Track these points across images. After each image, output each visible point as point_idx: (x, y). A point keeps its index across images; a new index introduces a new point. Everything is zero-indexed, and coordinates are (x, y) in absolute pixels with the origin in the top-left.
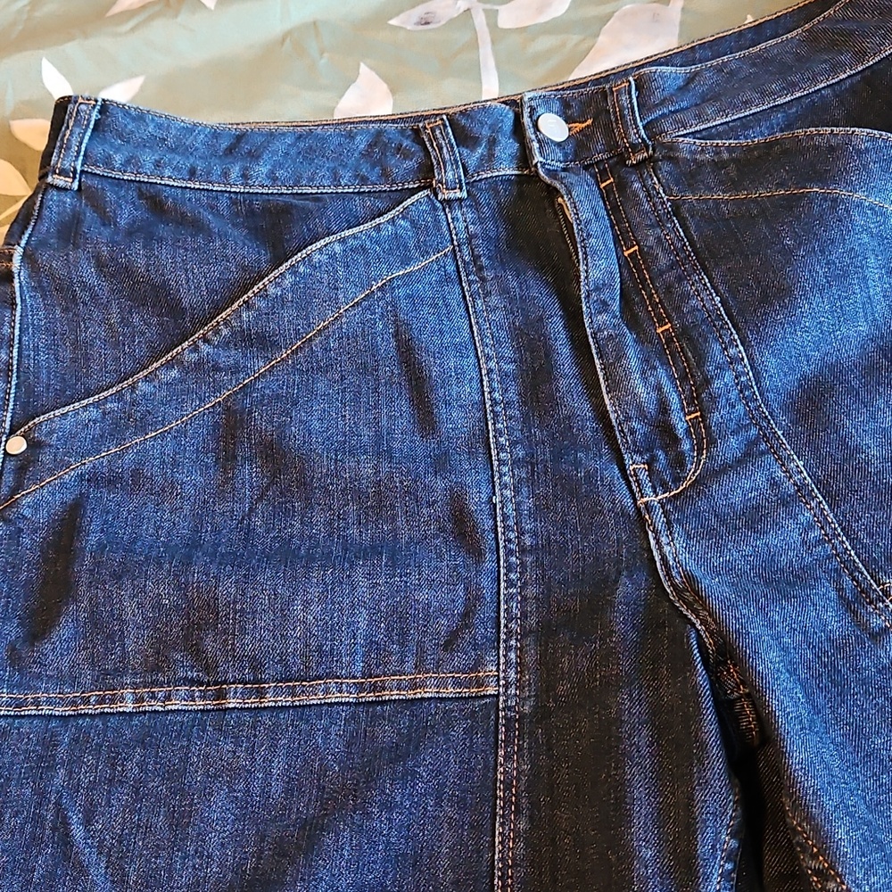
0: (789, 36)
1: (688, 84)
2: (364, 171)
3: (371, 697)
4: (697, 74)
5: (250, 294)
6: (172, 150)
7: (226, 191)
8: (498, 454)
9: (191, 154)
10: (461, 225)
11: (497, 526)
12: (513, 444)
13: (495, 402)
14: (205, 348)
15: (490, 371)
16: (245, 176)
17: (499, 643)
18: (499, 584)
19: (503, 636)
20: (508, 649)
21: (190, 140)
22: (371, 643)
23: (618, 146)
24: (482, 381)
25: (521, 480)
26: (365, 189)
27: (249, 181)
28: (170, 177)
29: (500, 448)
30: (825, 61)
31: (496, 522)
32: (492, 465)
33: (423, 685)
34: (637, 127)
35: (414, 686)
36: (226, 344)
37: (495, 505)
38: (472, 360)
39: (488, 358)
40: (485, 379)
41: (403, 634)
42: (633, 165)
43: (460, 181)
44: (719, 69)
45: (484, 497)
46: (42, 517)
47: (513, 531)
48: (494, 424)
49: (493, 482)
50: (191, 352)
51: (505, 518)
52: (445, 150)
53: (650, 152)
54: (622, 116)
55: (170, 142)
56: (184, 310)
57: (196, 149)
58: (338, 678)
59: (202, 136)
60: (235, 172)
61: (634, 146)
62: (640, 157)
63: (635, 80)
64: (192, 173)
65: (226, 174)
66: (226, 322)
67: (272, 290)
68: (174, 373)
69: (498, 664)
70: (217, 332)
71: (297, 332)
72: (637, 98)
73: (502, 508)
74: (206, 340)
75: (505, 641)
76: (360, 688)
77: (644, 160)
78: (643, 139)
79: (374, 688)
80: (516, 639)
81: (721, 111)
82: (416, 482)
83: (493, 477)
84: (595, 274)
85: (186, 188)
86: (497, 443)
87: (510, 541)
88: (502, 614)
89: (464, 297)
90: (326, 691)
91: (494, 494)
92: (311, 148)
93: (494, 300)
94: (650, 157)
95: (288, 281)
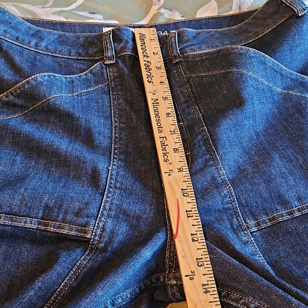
0: (232, 27)
1: (197, 35)
2: (80, 51)
3: (43, 228)
4: (200, 33)
5: (30, 78)
6: (12, 28)
7: (28, 49)
8: (114, 156)
9: (19, 32)
10: (111, 74)
11: (108, 177)
12: (121, 153)
13: (116, 137)
14: (11, 97)
15: (115, 127)
16: (36, 45)
17: (97, 218)
18: (103, 196)
19: (99, 216)
20: (100, 220)
21: (20, 26)
23: (170, 56)
24: (112, 130)
25: (120, 165)
26: (80, 58)
27: (38, 48)
28: (8, 38)
29: (115, 154)
30: (245, 36)
31: (108, 175)
33: (63, 228)
34: (177, 50)
35: (59, 227)
37: (109, 170)
39: (116, 122)
40: (114, 129)
42: (174, 64)
43: (113, 56)
44: (208, 33)
45: (106, 166)
47: (114, 180)
48: (114, 145)
49: (110, 163)
50: (6, 97)
51: (112, 175)
52: (108, 45)
53: (181, 59)
54: (172, 46)
55: (12, 24)
57: (21, 31)
58: (31, 218)
59: (25, 27)
60: (33, 42)
61: (175, 57)
62: (177, 61)
63: (178, 33)
64: (17, 39)
65: (29, 43)
66: (19, 88)
69: (94, 226)
70: (16, 91)
72: (178, 39)
73: (111, 172)
74: (11, 94)
75: (100, 218)
76: (39, 223)
77: (179, 62)
78: (179, 54)
79: (45, 225)
80: (104, 218)
81: (208, 48)
83: (110, 161)
85: (13, 43)
86: (114, 152)
87: (111, 183)
88: (102, 207)
89: (111, 100)
90: (25, 222)
91: (110, 166)
92: (63, 41)
94: (181, 61)
95: (46, 78)
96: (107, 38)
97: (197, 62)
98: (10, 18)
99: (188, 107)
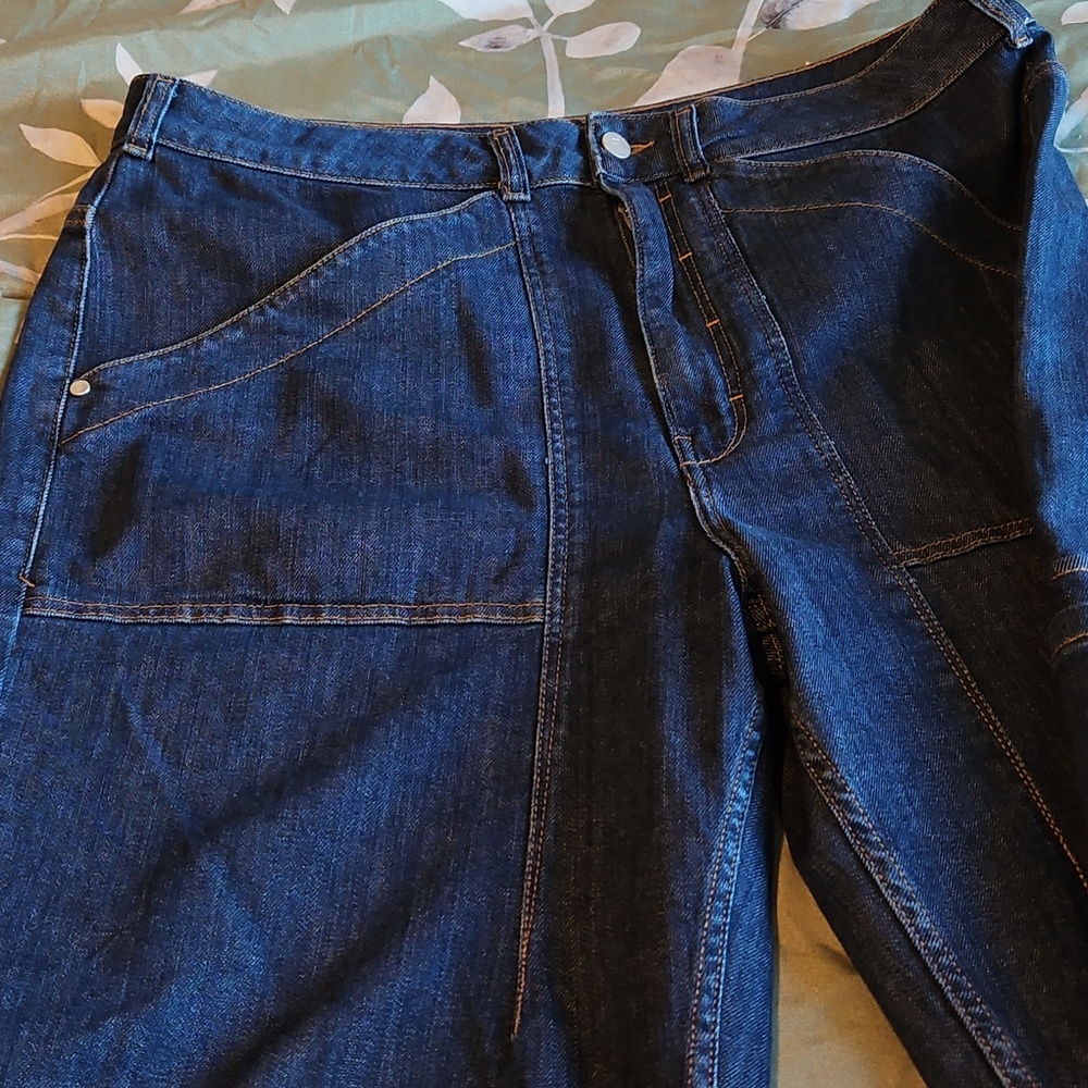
0: (844, 82)
1: (747, 115)
2: (431, 170)
3: (422, 621)
4: (755, 107)
5: (319, 263)
6: (245, 135)
7: (295, 176)
8: (552, 424)
9: (263, 140)
10: (524, 224)
11: (548, 483)
12: (566, 417)
13: (550, 380)
14: (271, 312)
15: (546, 352)
16: (315, 164)
17: (546, 580)
18: (549, 530)
19: (550, 574)
20: (555, 585)
21: (262, 127)
22: (425, 574)
23: (678, 165)
24: (539, 360)
25: (572, 446)
26: (432, 186)
27: (320, 170)
28: (242, 158)
29: (554, 419)
30: (875, 107)
31: (548, 479)
32: (545, 433)
33: (473, 612)
34: (696, 148)
35: (464, 613)
36: (292, 310)
37: (547, 466)
38: (530, 341)
39: (546, 341)
40: (542, 358)
41: (456, 568)
42: (691, 183)
43: (525, 185)
44: (776, 105)
45: (537, 458)
46: (104, 453)
47: (563, 488)
48: (549, 398)
49: (547, 447)
50: (257, 314)
51: (556, 476)
52: (511, 155)
53: (708, 170)
54: (683, 138)
55: (243, 127)
56: (252, 277)
57: (268, 136)
58: (392, 602)
59: (274, 125)
60: (306, 159)
61: (693, 168)
62: (697, 175)
63: (697, 108)
64: (264, 157)
65: (296, 161)
66: (294, 289)
67: (341, 261)
68: (239, 334)
69: (545, 597)
70: (284, 297)
71: (363, 302)
72: (698, 124)
73: (554, 469)
74: (272, 304)
75: (551, 579)
76: (412, 612)
77: (702, 179)
78: (701, 160)
79: (425, 613)
80: (563, 578)
81: (778, 142)
82: (472, 441)
83: (546, 442)
84: (649, 273)
85: (257, 169)
86: (551, 415)
87: (560, 496)
88: (550, 555)
89: (525, 287)
90: (380, 613)
91: (547, 456)
92: (380, 145)
93: (553, 291)
94: (708, 176)
95: (357, 253)
96: (506, 143)
97: (754, 184)
98: (234, 111)
99: (730, 280)
